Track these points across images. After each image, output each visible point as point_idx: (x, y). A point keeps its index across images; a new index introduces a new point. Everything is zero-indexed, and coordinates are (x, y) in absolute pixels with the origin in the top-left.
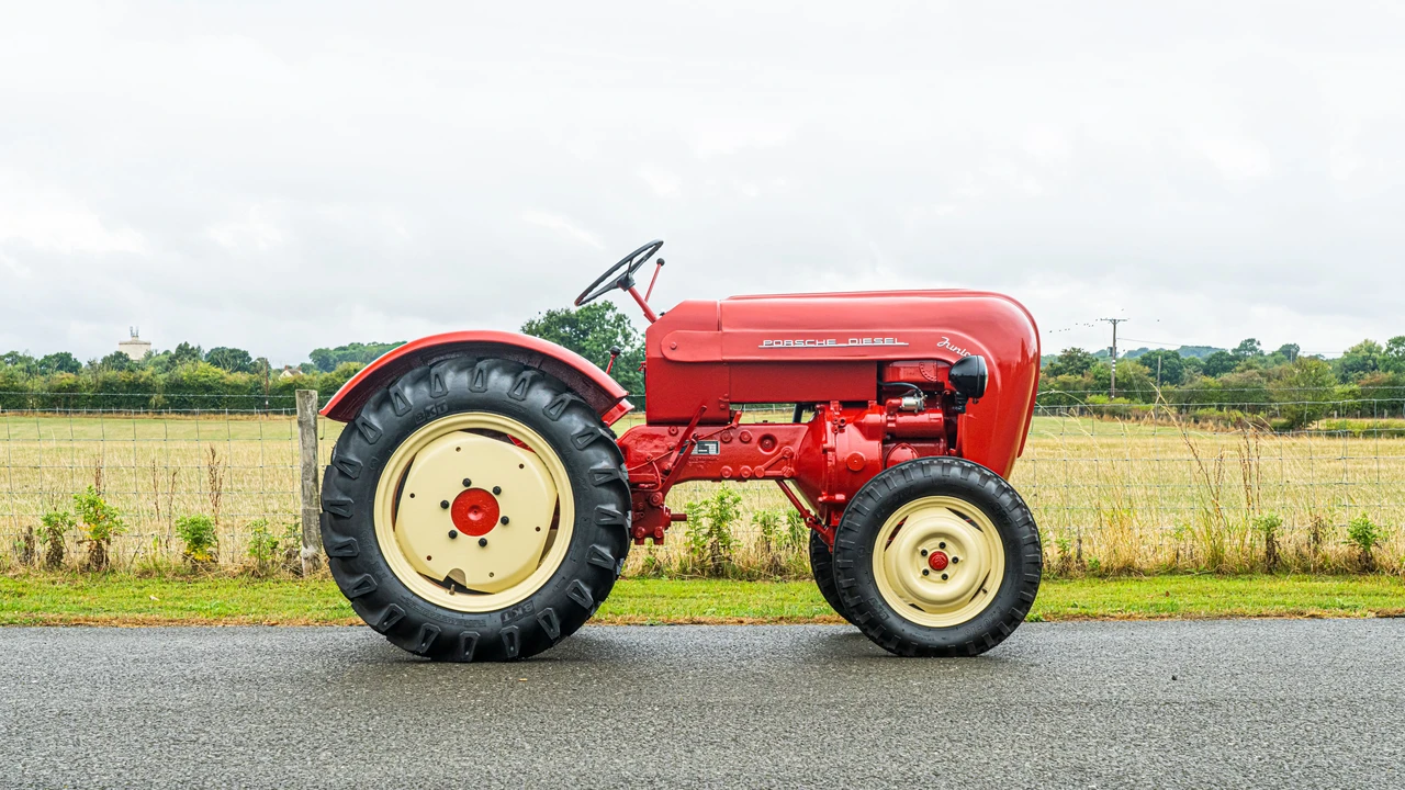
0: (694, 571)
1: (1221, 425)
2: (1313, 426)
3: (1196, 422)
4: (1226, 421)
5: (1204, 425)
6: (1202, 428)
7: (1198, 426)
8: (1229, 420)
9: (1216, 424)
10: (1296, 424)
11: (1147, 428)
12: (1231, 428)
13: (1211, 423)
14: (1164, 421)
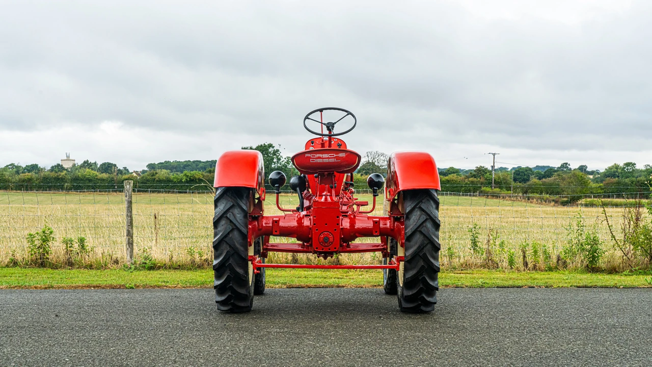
0: (31, 264)
1: (539, 201)
2: (579, 202)
3: (529, 199)
4: (542, 199)
5: (532, 201)
6: (531, 202)
7: (529, 201)
8: (543, 199)
9: (537, 201)
10: (572, 201)
11: (507, 202)
12: (544, 203)
13: (535, 200)
14: (515, 199)
